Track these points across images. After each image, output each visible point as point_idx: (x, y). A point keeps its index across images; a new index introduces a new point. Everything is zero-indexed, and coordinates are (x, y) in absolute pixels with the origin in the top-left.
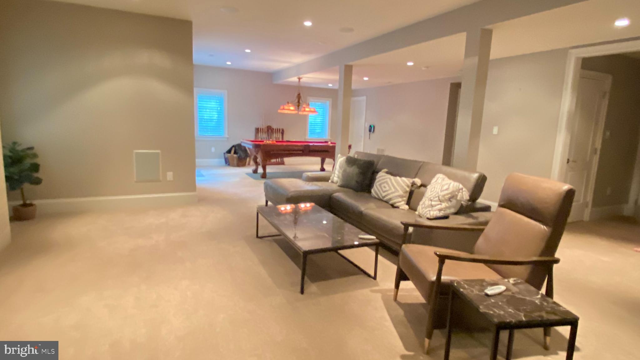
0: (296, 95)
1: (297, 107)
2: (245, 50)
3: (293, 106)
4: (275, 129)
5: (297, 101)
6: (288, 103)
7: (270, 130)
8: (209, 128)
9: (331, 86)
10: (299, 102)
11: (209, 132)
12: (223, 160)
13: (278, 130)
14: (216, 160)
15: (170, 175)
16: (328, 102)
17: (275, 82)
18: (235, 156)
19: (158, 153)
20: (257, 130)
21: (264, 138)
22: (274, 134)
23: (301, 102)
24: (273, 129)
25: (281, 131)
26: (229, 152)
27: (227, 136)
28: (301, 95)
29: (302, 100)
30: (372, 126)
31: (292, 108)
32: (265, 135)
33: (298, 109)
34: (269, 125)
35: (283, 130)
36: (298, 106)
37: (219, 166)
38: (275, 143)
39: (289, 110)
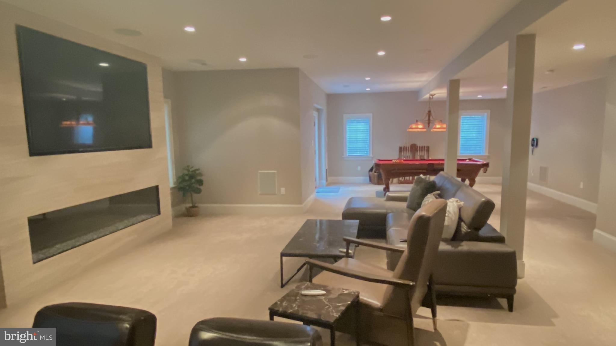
0: (427, 112)
1: (427, 125)
2: (365, 78)
3: (423, 124)
4: (420, 147)
5: (427, 118)
6: (417, 121)
7: (414, 148)
8: (358, 148)
9: (481, 97)
10: (429, 120)
11: (358, 153)
12: (368, 178)
13: (422, 149)
14: (362, 178)
15: (283, 190)
16: (486, 114)
17: (420, 100)
18: (376, 174)
19: (274, 173)
20: (401, 149)
21: (407, 157)
22: (418, 152)
23: (431, 118)
24: (417, 147)
25: (426, 149)
26: (371, 170)
27: (371, 155)
28: (432, 112)
29: (432, 116)
30: (535, 139)
31: (420, 126)
32: (408, 153)
33: (429, 126)
34: (413, 143)
35: (428, 148)
36: (429, 124)
37: (363, 184)
38: (402, 162)
39: (417, 128)
